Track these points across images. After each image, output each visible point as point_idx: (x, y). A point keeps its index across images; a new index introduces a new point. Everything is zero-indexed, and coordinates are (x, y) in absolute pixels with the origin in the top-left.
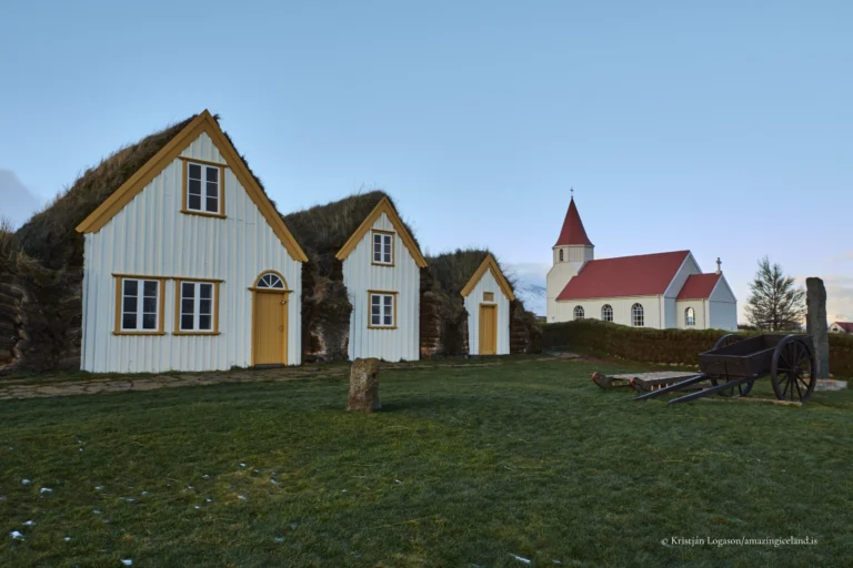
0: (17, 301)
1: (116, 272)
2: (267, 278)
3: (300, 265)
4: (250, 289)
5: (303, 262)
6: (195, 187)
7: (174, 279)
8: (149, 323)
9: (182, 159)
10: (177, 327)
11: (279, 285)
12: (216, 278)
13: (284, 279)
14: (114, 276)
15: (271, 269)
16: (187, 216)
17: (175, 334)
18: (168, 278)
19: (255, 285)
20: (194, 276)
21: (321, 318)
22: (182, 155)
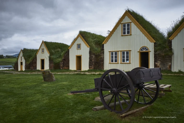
0: (93, 58)
1: (109, 51)
2: (143, 48)
3: (153, 44)
4: (138, 52)
5: (154, 43)
6: (124, 29)
7: (120, 51)
8: (116, 61)
9: (121, 24)
10: (121, 62)
11: (147, 50)
12: (129, 50)
13: (148, 48)
14: (109, 52)
15: (144, 46)
16: (122, 37)
17: (121, 63)
18: (119, 51)
19: (140, 51)
20: (124, 50)
21: (159, 58)
22: (121, 23)
